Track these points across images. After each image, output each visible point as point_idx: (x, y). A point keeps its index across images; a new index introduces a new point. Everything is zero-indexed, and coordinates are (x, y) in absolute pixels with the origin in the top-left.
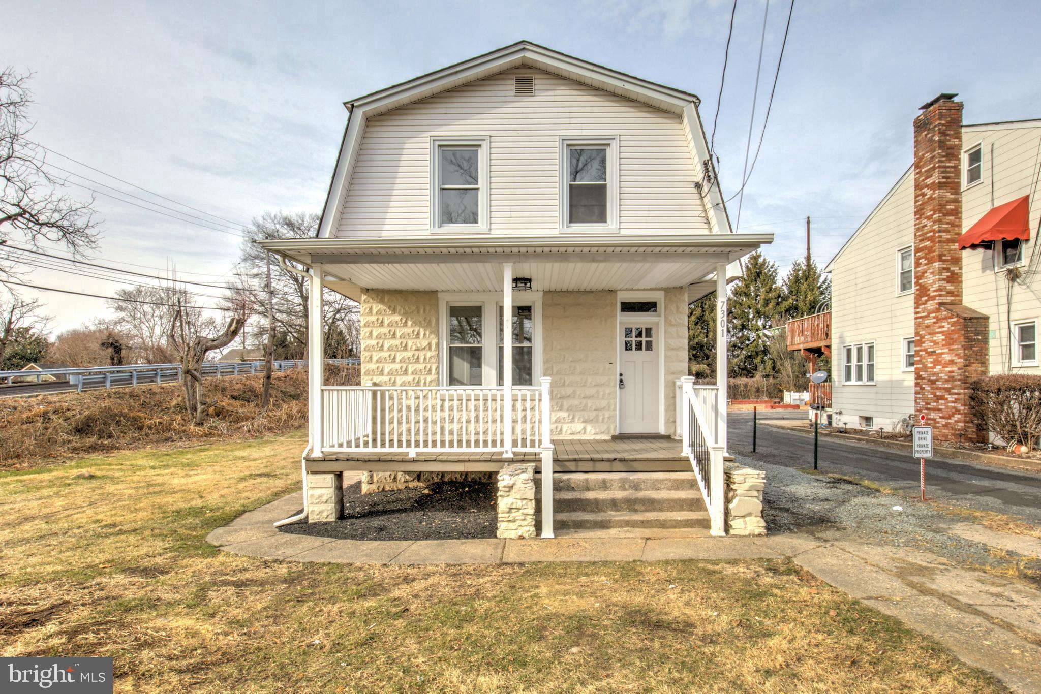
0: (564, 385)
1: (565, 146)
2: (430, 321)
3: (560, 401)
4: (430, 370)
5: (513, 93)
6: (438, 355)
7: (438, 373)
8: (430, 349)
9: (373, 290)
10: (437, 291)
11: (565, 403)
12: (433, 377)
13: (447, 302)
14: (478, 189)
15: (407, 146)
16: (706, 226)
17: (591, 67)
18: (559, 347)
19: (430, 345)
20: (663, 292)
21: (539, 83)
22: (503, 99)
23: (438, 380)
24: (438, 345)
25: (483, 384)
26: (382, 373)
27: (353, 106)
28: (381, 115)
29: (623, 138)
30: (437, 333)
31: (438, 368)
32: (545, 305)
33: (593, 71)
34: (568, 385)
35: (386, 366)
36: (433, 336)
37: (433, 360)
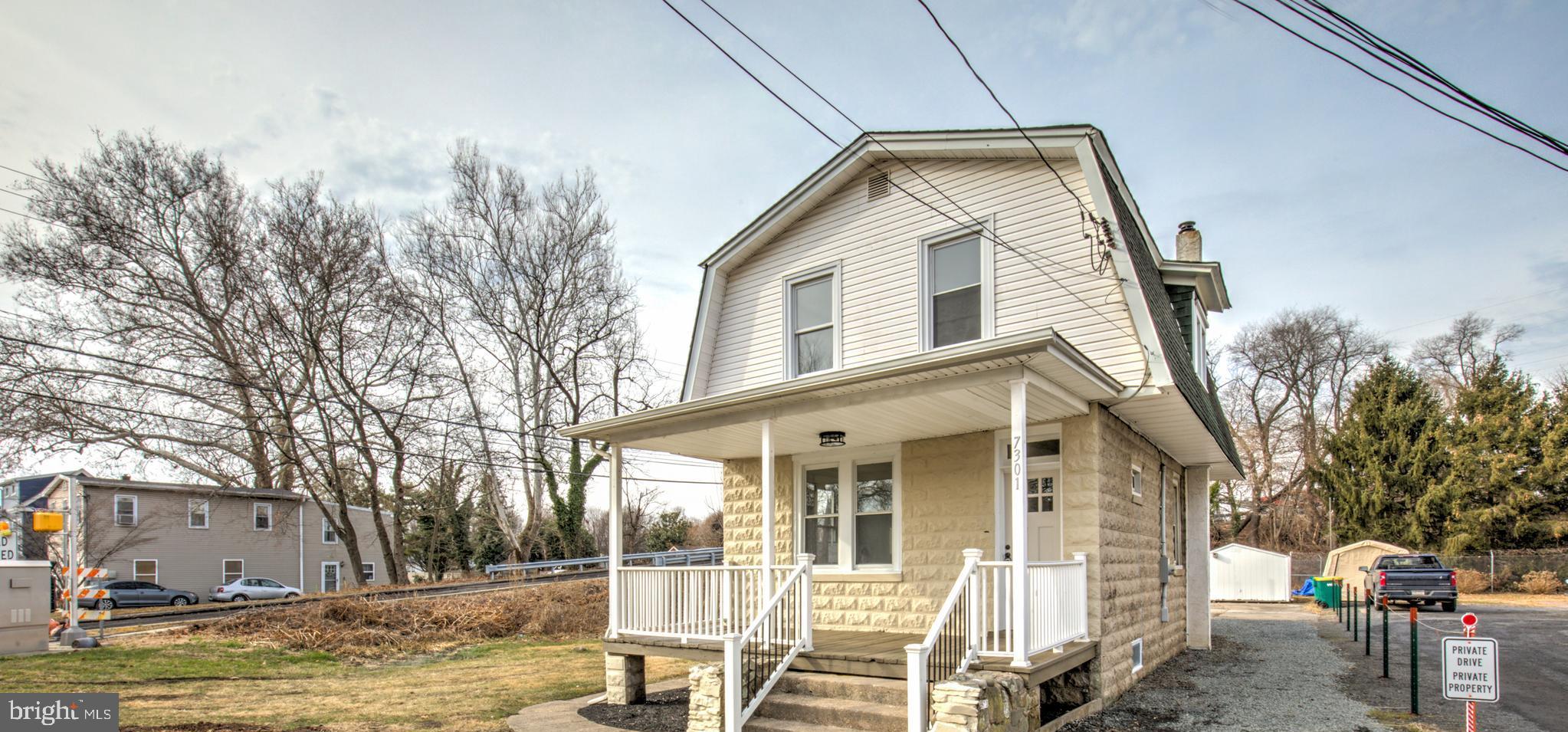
0: (926, 563)
1: (926, 248)
2: (784, 490)
3: (922, 583)
4: (784, 547)
5: (866, 199)
6: (792, 529)
7: (792, 551)
8: (784, 522)
9: (733, 460)
10: (789, 456)
11: (928, 585)
12: (787, 555)
13: (803, 466)
14: (832, 327)
15: (762, 294)
16: (1125, 315)
17: (944, 136)
18: (919, 513)
19: (784, 517)
20: (1059, 425)
21: (897, 176)
22: (856, 210)
23: (792, 558)
24: (792, 516)
25: (839, 561)
26: (740, 552)
27: (707, 266)
28: (740, 266)
29: (998, 216)
30: (791, 504)
31: (792, 543)
32: (905, 460)
33: (947, 140)
34: (932, 563)
35: (745, 543)
36: (786, 507)
37: (787, 535)
